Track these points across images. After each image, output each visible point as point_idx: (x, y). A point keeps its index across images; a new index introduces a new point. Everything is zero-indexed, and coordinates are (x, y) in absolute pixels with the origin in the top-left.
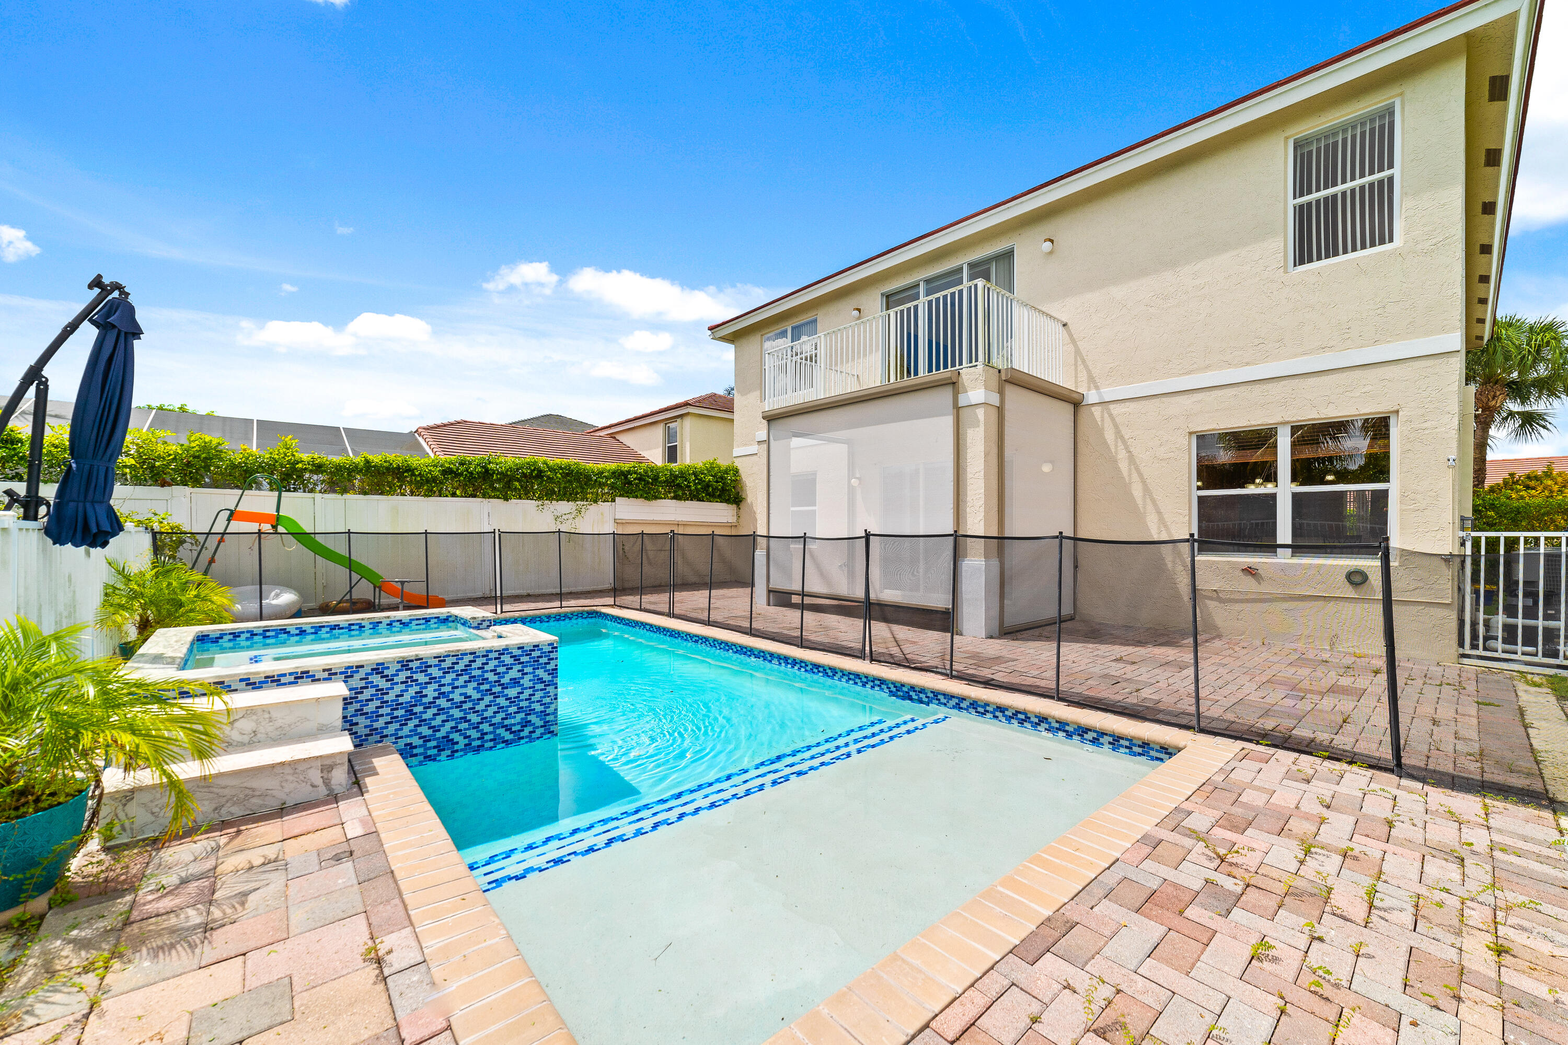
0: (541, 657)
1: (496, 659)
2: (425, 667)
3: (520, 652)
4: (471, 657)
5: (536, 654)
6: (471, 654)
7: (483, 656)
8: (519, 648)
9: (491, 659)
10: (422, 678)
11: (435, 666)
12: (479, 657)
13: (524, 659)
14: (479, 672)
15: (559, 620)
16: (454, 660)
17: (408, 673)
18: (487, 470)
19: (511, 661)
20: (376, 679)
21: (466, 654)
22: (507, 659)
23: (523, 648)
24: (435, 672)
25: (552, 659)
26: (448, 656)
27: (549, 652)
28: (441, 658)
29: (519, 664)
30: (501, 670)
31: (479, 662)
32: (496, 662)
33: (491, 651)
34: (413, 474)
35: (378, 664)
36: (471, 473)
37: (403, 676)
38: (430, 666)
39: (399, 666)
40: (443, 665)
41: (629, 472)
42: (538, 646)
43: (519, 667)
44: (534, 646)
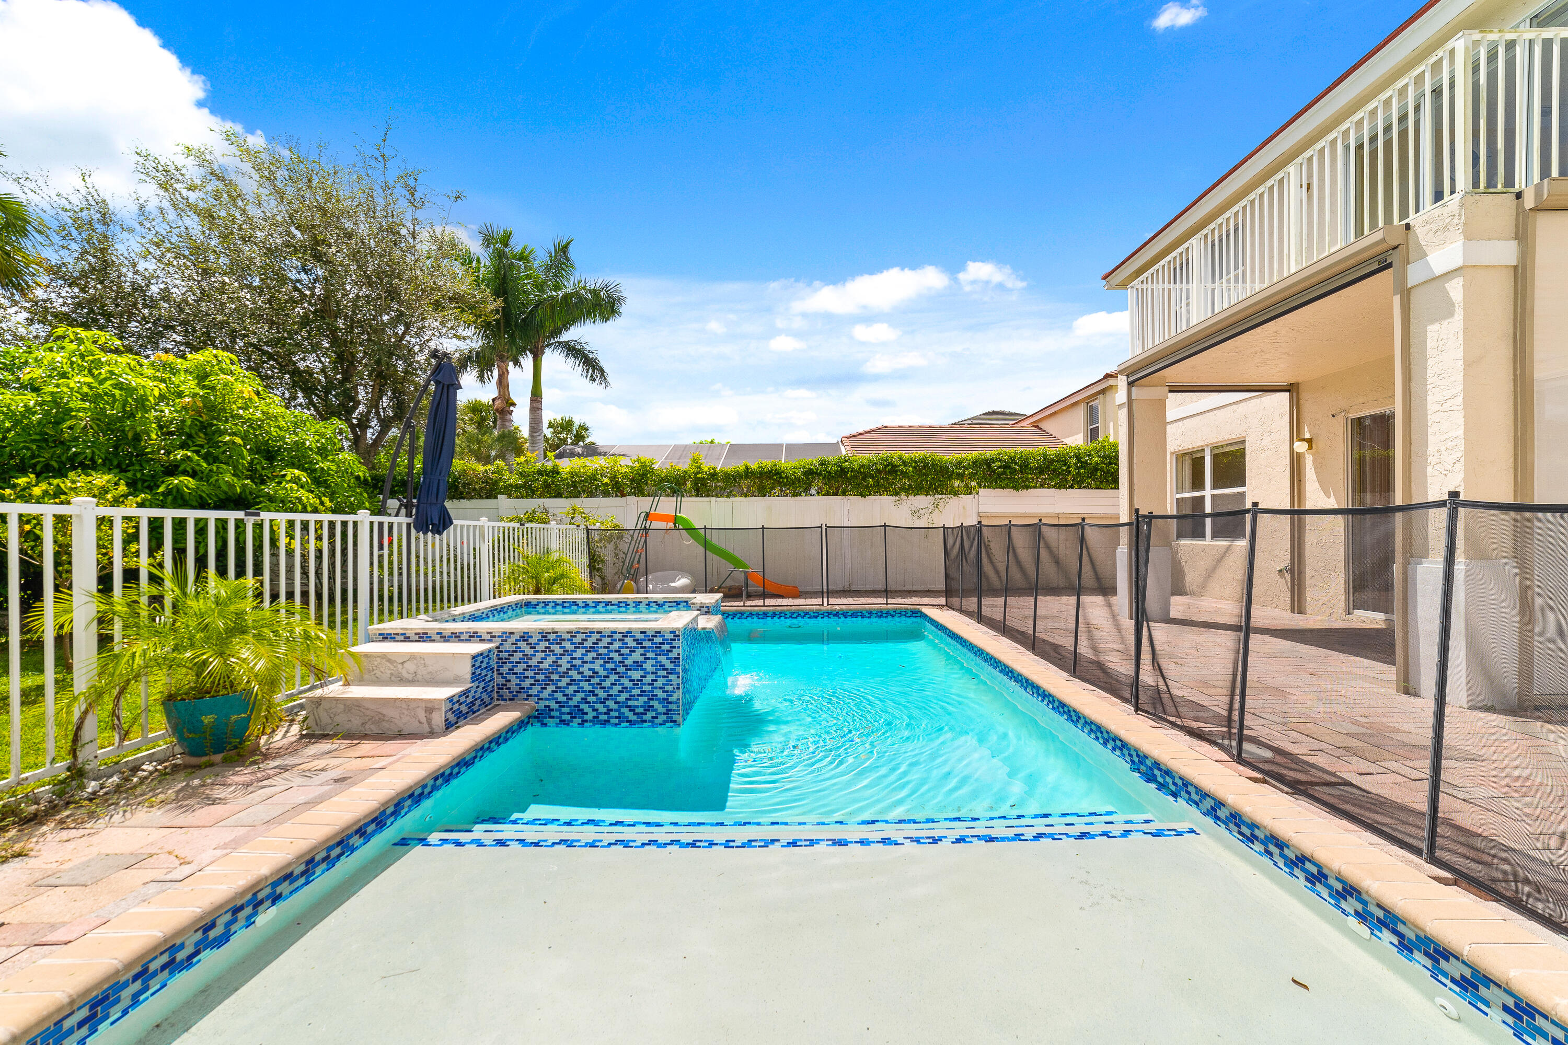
0: (663, 644)
1: (620, 640)
2: (560, 640)
3: (642, 637)
4: (598, 636)
5: (658, 640)
6: (598, 633)
7: (609, 636)
8: (642, 632)
9: (615, 640)
10: (557, 649)
11: (568, 640)
12: (604, 636)
13: (647, 644)
14: (604, 651)
15: (881, 616)
16: (583, 636)
17: (547, 644)
18: (842, 469)
19: (634, 644)
20: (522, 645)
21: (593, 633)
22: (630, 642)
23: (645, 632)
24: (568, 646)
25: (675, 647)
26: (579, 632)
27: (671, 640)
28: (573, 634)
29: (642, 647)
30: (625, 651)
31: (605, 641)
32: (620, 644)
33: (615, 632)
34: (781, 477)
35: (524, 633)
36: (829, 472)
37: (543, 645)
38: (564, 640)
39: (540, 637)
40: (575, 640)
41: (993, 460)
42: (660, 632)
43: (642, 651)
44: (656, 632)
